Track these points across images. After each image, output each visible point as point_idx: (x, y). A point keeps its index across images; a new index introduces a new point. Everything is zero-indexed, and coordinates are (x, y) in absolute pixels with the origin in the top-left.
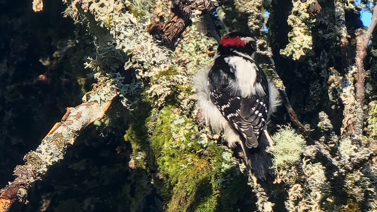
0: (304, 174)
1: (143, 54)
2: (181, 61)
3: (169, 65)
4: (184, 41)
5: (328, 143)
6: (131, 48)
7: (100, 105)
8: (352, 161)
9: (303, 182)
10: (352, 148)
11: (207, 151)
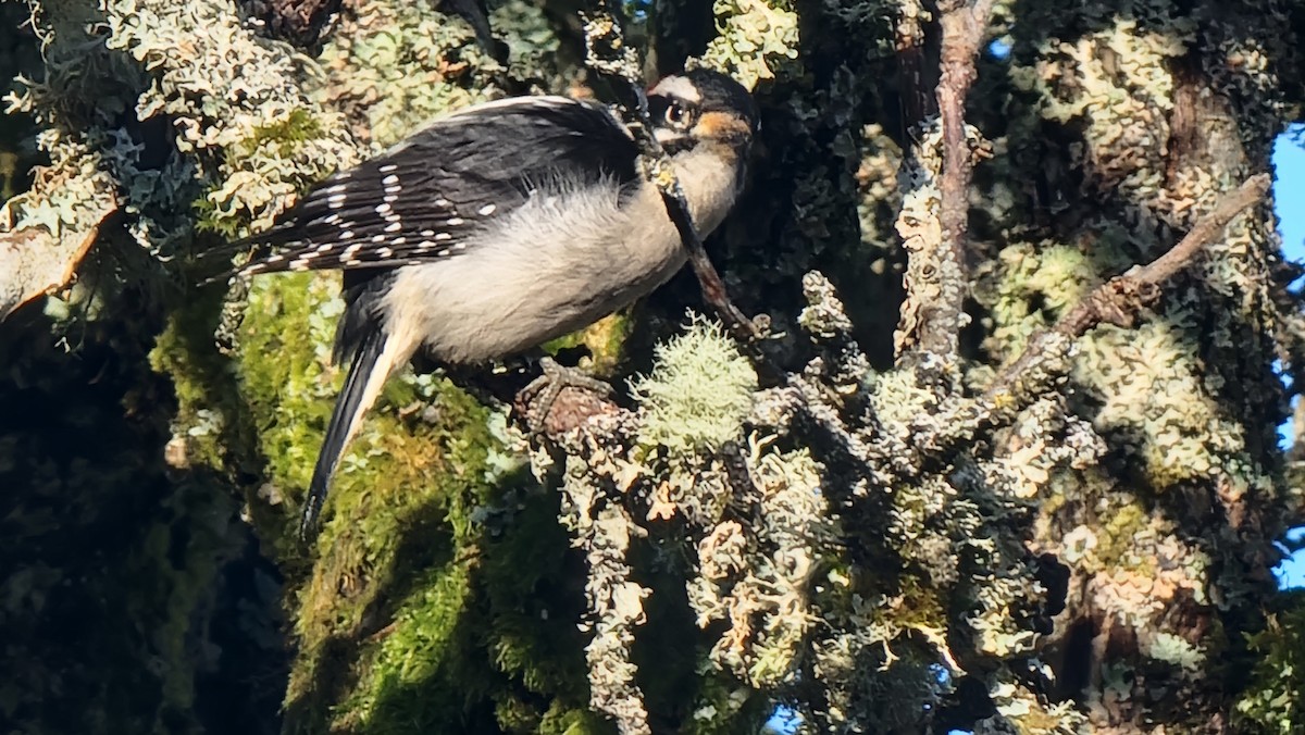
0: (752, 488)
1: (203, 66)
2: (348, 96)
3: (291, 105)
4: (361, 27)
5: (834, 379)
6: (162, 46)
7: (57, 240)
8: (917, 443)
9: (750, 517)
10: (920, 400)
11: (437, 407)
